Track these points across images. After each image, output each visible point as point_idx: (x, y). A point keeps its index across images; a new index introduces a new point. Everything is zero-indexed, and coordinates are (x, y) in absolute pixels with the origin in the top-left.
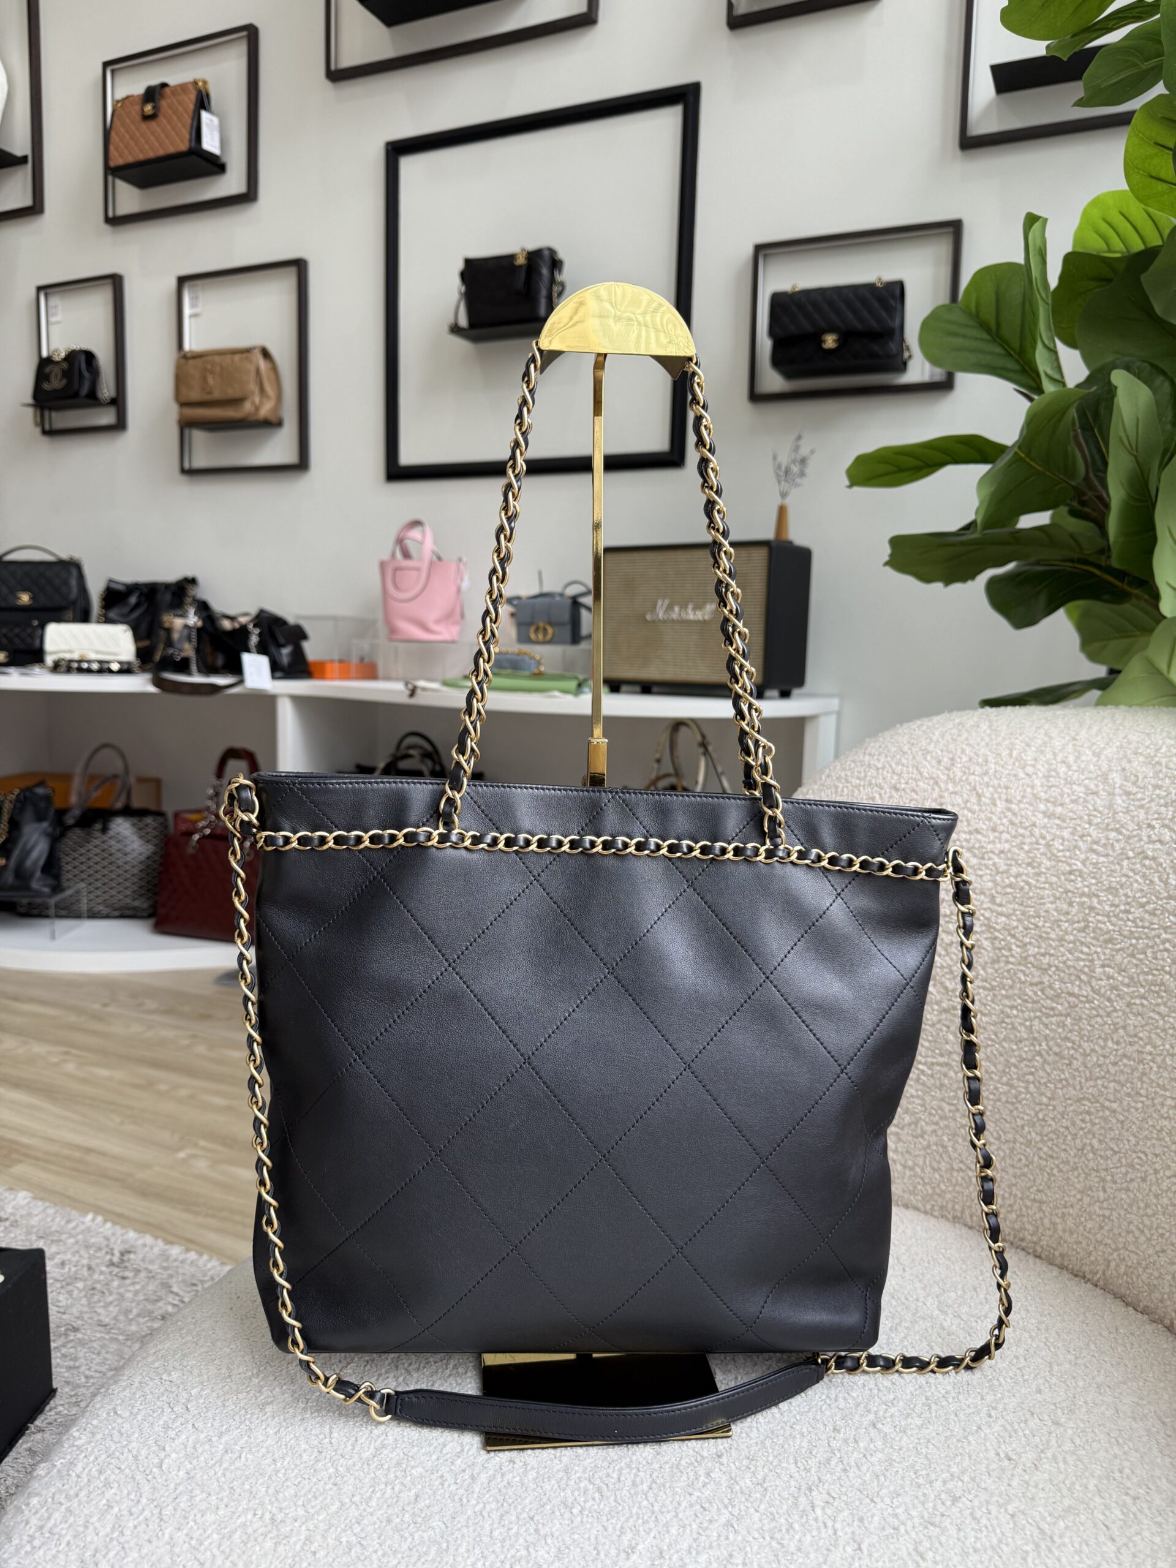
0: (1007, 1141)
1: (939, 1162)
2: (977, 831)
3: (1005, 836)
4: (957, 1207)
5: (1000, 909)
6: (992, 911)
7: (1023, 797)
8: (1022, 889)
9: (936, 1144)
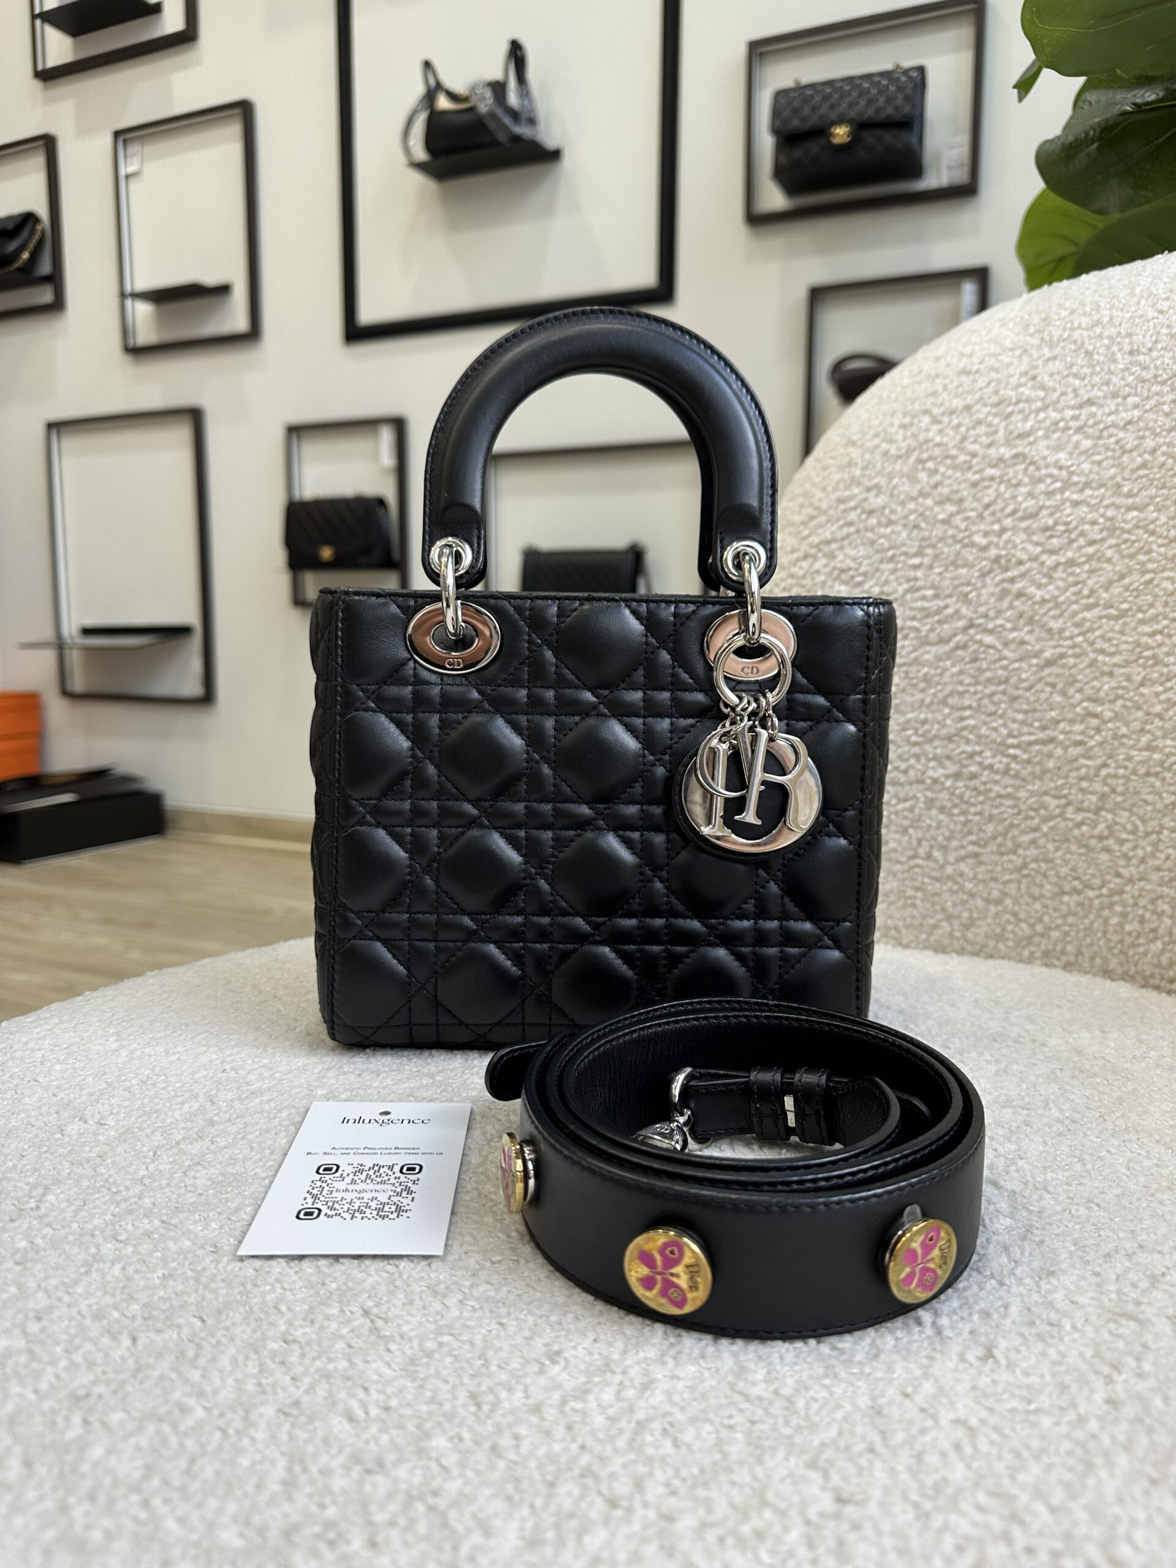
0: (1148, 834)
1: (1041, 886)
2: (1090, 402)
3: (1131, 400)
4: (1069, 948)
5: (1130, 501)
6: (1118, 507)
7: (1156, 342)
8: (1163, 464)
9: (1035, 860)
